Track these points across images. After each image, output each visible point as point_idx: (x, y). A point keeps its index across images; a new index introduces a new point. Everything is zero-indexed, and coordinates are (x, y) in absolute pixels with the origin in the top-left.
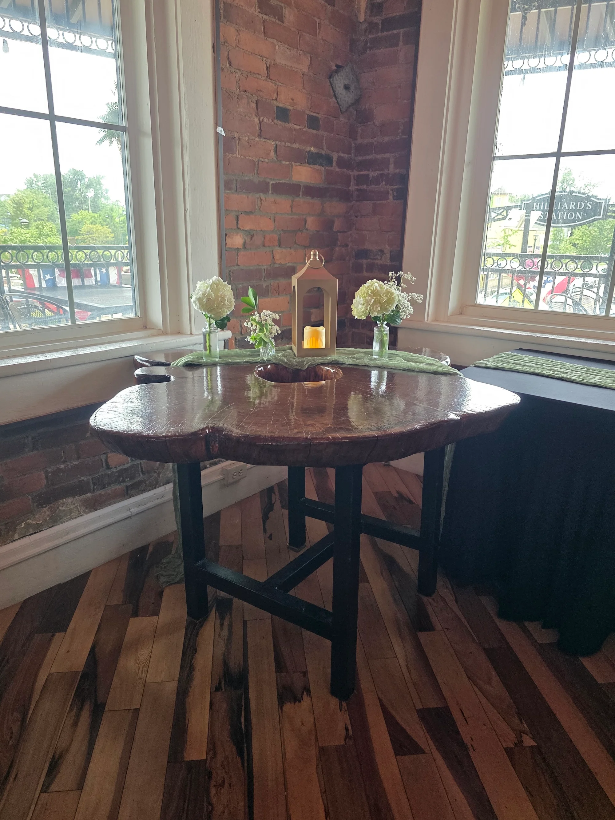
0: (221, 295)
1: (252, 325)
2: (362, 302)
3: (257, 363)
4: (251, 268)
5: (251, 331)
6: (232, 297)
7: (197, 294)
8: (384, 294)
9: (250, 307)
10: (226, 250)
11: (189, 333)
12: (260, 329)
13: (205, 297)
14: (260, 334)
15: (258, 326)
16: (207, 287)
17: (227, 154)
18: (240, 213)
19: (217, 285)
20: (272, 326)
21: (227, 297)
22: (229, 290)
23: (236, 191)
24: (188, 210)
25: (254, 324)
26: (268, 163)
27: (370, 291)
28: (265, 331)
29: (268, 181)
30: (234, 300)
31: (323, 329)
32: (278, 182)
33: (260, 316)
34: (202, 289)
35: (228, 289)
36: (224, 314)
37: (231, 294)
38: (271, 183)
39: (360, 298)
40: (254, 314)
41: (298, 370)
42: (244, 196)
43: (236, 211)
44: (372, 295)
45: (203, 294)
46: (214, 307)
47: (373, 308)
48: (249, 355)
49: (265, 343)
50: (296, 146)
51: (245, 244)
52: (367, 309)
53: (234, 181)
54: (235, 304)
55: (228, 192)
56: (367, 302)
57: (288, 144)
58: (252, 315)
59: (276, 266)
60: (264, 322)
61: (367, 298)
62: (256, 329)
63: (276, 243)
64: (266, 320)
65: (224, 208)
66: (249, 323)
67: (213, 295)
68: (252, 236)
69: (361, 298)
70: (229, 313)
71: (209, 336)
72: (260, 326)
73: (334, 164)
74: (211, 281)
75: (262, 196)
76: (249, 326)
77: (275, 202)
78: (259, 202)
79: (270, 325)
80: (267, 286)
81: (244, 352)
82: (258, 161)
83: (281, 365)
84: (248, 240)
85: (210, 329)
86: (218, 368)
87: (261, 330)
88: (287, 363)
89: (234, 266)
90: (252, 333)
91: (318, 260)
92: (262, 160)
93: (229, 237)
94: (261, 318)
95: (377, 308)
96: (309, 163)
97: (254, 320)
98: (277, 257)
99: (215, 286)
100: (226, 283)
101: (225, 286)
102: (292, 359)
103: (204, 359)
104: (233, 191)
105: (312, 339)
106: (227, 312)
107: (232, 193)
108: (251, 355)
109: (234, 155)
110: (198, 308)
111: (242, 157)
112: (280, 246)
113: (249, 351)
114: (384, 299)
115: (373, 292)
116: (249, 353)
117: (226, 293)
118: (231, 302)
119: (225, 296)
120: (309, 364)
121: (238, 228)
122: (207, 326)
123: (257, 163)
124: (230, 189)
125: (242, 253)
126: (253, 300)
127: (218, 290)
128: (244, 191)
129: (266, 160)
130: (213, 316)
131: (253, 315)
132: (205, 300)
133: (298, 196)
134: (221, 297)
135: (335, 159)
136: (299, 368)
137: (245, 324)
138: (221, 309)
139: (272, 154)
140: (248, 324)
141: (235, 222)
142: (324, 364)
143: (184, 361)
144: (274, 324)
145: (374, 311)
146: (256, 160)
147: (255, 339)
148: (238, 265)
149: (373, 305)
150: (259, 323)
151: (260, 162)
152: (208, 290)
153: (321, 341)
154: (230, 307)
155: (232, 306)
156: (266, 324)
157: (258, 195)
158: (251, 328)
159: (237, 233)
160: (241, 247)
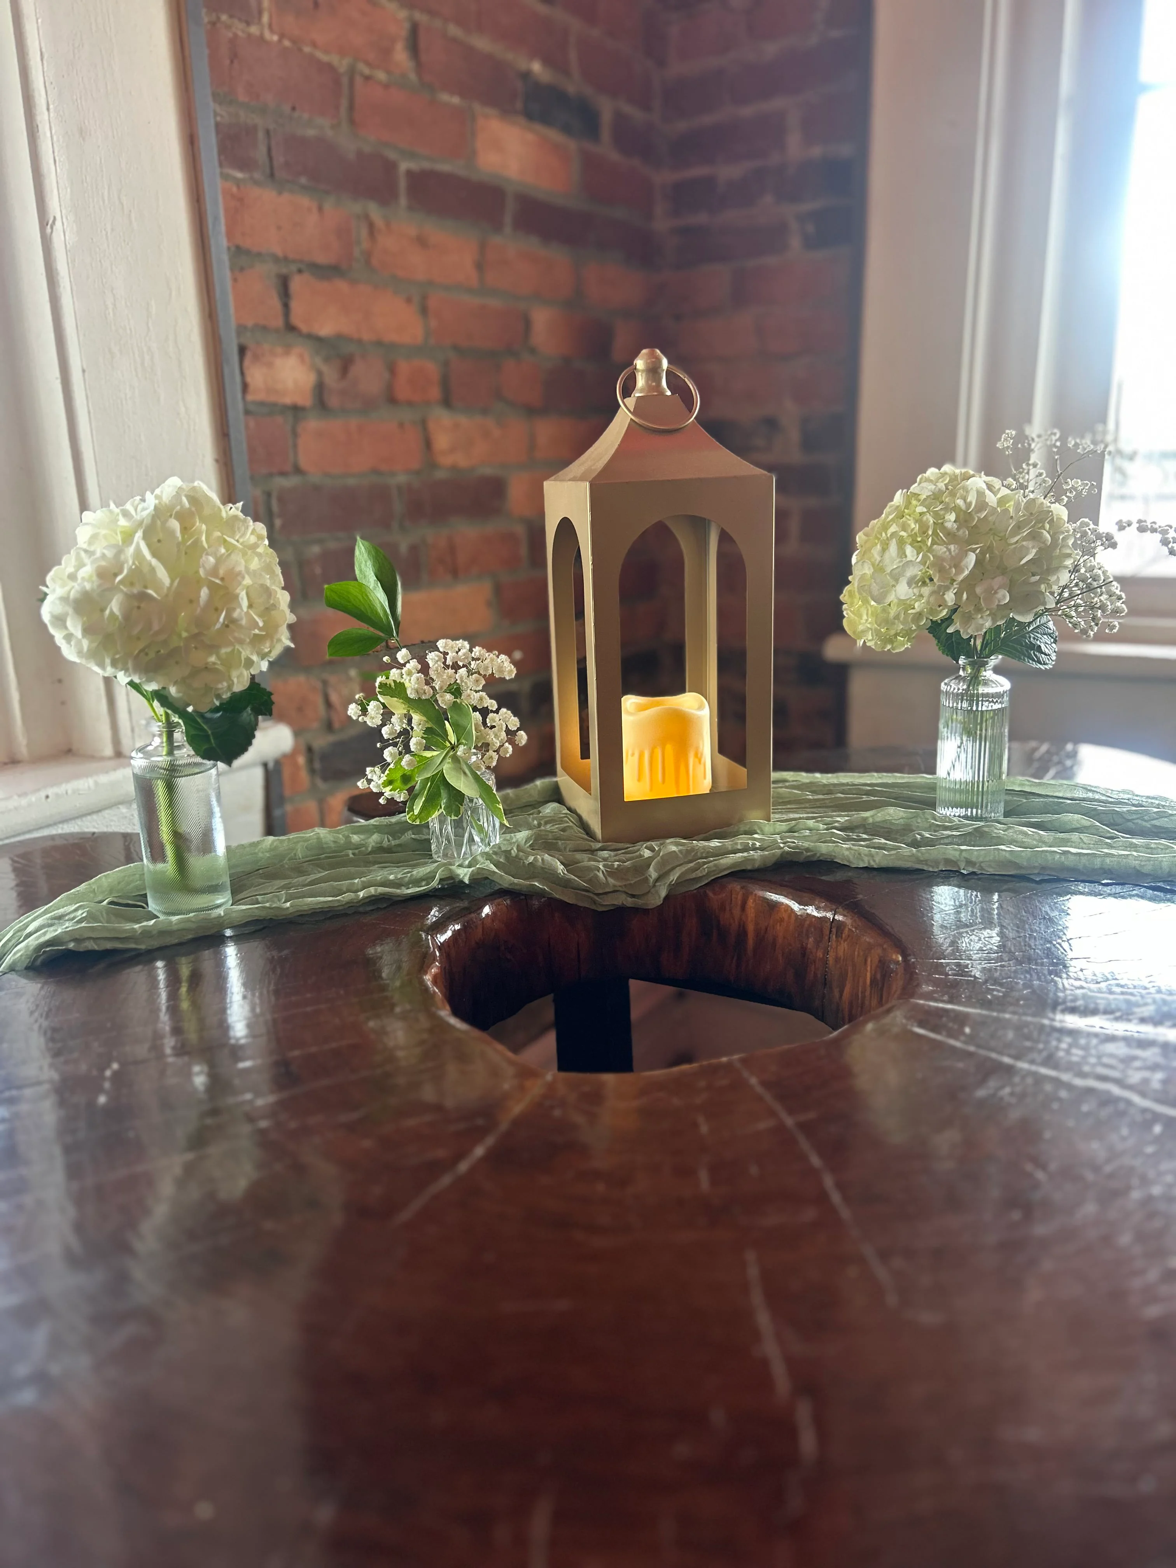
0: (214, 571)
1: (387, 715)
2: (915, 571)
3: (424, 899)
4: (351, 482)
5: (386, 744)
6: (275, 581)
7: (72, 577)
8: (1019, 527)
9: (365, 629)
10: (247, 412)
11: (109, 751)
12: (428, 731)
13: (113, 589)
14: (428, 754)
15: (416, 718)
16: (128, 538)
17: (224, 17)
18: (294, 268)
19: (185, 518)
20: (485, 712)
21: (247, 581)
22: (254, 547)
23: (272, 175)
24: (58, 223)
25: (399, 708)
26: (386, 86)
27: (952, 517)
28: (452, 738)
29: (392, 155)
30: (284, 598)
31: (700, 708)
32: (426, 165)
33: (425, 669)
34: (99, 549)
35: (253, 539)
36: (234, 674)
37: (268, 569)
38: (404, 166)
39: (902, 553)
40: (395, 659)
41: (621, 910)
42: (305, 201)
43: (276, 259)
44: (964, 533)
45: (106, 575)
46: (175, 643)
47: (972, 594)
48: (380, 849)
49: (457, 797)
50: (482, 43)
51: (320, 389)
52: (942, 604)
53: (261, 135)
54: (291, 618)
55: (239, 175)
56: (941, 570)
57: (454, 30)
58: (386, 668)
59: (440, 475)
60: (449, 697)
61: (941, 550)
62: (406, 734)
63: (435, 393)
64: (456, 690)
65: (224, 242)
66: (372, 706)
67: (162, 574)
68: (346, 365)
69: (909, 551)
70: (264, 666)
71: (171, 788)
72: (429, 719)
73: (606, 134)
74: (151, 501)
75: (375, 211)
76: (373, 717)
77: (421, 242)
78: (364, 232)
79: (475, 709)
80: (414, 549)
81: (355, 838)
82: (352, 72)
83: (541, 894)
84: (331, 376)
85: (170, 753)
86: (231, 952)
87: (434, 736)
88: (565, 884)
89: (283, 474)
90: (388, 754)
91: (669, 393)
92: (367, 71)
93: (256, 358)
94: (429, 681)
95: (991, 593)
96: (529, 116)
97: (398, 690)
98: (442, 441)
99: (175, 525)
100: (235, 510)
101: (231, 524)
102: (584, 859)
103: (153, 906)
104: (257, 175)
105: (658, 752)
106: (249, 663)
107: (256, 183)
108: (389, 850)
109: (254, 30)
110: (80, 653)
111: (287, 43)
112: (447, 402)
113: (378, 829)
114: (1026, 551)
115: (964, 518)
116: (374, 839)
117: (239, 562)
118: (268, 610)
119: (234, 576)
120: (674, 877)
121: (290, 328)
122: (157, 741)
123: (345, 81)
124: (244, 164)
125: (312, 424)
126: (380, 596)
127: (194, 550)
128: (303, 180)
129: (381, 76)
130: (173, 690)
131: (388, 667)
132: (115, 606)
133: (498, 227)
134: (212, 587)
135: (606, 117)
136: (629, 902)
137: (353, 710)
138: (213, 648)
139: (401, 55)
140: (364, 711)
141: (275, 302)
142: (741, 874)
143: (32, 942)
144: (493, 704)
145: (979, 610)
146: (342, 64)
147: (406, 778)
148: (298, 470)
149: (969, 584)
150: (427, 705)
151: (358, 80)
152: (131, 550)
153: (699, 757)
154: (270, 632)
155: (276, 627)
156: (455, 706)
157: (357, 207)
158: (385, 731)
159: (287, 350)
160: (305, 400)
